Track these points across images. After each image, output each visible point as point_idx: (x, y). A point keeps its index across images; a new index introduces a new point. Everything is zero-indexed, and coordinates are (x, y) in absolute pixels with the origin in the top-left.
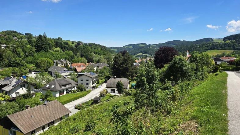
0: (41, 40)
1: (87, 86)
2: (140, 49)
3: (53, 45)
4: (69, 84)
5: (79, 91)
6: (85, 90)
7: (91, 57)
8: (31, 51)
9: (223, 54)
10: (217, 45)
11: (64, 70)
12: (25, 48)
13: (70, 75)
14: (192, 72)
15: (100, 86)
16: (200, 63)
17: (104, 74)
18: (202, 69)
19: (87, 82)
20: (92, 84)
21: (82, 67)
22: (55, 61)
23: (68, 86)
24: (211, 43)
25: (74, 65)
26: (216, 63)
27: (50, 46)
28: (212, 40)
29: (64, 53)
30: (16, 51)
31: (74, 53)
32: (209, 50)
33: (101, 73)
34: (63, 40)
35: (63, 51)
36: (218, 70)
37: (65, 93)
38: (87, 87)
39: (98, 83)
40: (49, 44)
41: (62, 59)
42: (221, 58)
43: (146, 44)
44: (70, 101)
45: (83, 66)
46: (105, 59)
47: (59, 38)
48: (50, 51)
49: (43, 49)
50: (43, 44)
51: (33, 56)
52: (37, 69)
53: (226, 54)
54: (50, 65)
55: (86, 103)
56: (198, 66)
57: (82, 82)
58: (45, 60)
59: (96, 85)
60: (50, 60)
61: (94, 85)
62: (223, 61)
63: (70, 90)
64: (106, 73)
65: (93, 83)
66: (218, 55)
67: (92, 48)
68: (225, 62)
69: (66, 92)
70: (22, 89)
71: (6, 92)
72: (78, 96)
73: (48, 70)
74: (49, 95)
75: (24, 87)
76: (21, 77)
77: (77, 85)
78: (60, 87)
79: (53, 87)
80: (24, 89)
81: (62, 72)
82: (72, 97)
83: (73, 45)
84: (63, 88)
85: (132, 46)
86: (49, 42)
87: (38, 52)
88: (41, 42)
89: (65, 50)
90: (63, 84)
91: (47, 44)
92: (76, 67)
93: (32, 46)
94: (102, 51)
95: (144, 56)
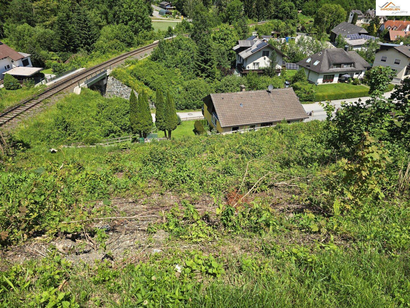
4: (351, 64)
5: (366, 83)
11: (360, 34)
13: (367, 45)
19: (395, 67)
20: (406, 74)
21: (407, 30)
22: (353, 12)
23: (346, 68)
37: (336, 80)
41: (371, 9)
54: (339, 20)
57: (382, 64)
58: (333, 8)
60: (342, 10)
63: (348, 76)
69: (339, 80)
70: (265, 59)
71: (243, 60)
72: (358, 91)
73: (332, 30)
74: (300, 78)
75: (268, 56)
76: (283, 39)
77: (369, 69)
78: (330, 66)
79: (316, 63)
80: (267, 59)
81: (354, 37)
82: (344, 90)
84: (335, 69)
90: (337, 62)
92: (393, 29)
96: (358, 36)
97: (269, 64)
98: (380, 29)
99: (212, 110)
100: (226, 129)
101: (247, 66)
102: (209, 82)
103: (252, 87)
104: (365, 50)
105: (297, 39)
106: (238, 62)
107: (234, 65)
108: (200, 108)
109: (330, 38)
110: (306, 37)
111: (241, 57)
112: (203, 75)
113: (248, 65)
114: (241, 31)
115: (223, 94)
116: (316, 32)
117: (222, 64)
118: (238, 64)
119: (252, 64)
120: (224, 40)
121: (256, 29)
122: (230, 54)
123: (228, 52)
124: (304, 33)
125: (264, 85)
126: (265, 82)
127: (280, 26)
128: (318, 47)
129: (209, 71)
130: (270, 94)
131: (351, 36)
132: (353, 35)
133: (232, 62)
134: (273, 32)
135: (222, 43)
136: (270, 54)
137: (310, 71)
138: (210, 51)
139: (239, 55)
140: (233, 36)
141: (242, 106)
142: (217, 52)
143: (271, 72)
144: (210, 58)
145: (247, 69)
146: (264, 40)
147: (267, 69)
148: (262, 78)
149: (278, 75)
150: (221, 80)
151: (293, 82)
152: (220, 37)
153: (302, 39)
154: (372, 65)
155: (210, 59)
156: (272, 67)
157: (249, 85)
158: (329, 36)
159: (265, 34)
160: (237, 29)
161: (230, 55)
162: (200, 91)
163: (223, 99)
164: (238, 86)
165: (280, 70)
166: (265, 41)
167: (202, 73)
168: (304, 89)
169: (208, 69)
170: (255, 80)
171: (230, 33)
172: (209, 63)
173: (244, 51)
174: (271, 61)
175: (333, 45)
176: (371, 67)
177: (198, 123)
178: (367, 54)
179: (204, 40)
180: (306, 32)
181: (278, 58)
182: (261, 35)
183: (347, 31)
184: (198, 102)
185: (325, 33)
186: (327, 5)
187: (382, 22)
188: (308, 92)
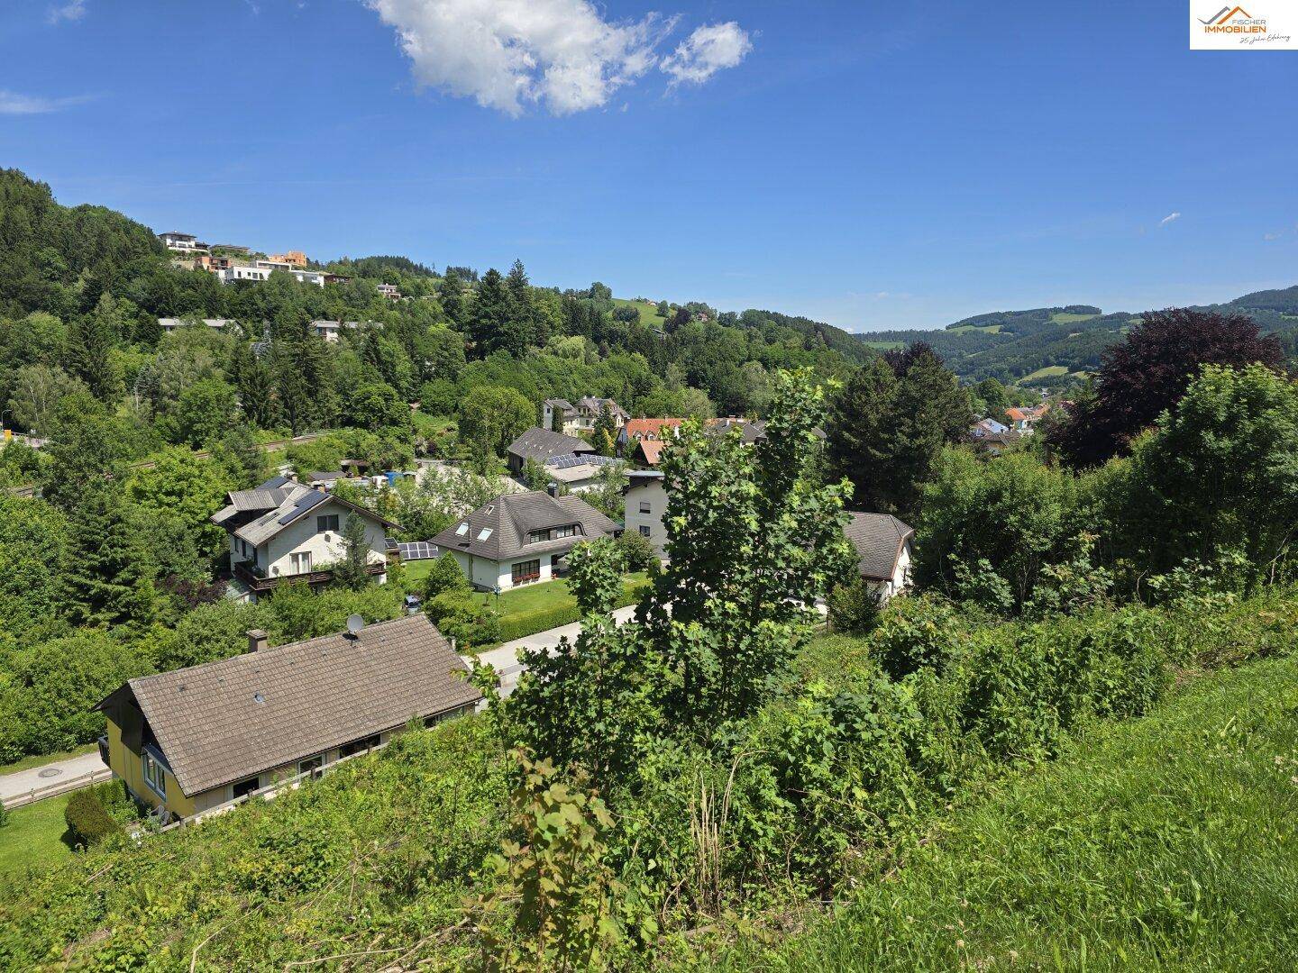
2: (1052, 344)
3: (558, 322)
4: (573, 527)
7: (737, 387)
8: (446, 354)
11: (578, 453)
12: (418, 339)
13: (604, 476)
22: (550, 403)
23: (561, 539)
25: (639, 429)
27: (540, 330)
29: (605, 364)
30: (377, 352)
31: (653, 362)
34: (614, 296)
35: (602, 353)
37: (546, 572)
40: (538, 318)
41: (590, 396)
43: (1097, 311)
47: (597, 289)
48: (543, 354)
49: (505, 344)
50: (503, 319)
51: (454, 378)
57: (645, 519)
58: (500, 396)
60: (523, 399)
67: (751, 337)
69: (553, 572)
70: (328, 538)
71: (255, 550)
73: (509, 449)
74: (447, 582)
75: (335, 528)
76: (380, 479)
77: (619, 533)
78: (522, 542)
79: (484, 535)
80: (336, 538)
81: (566, 463)
83: (662, 320)
84: (537, 545)
85: (1004, 323)
86: (538, 308)
87: (483, 359)
88: (496, 308)
89: (613, 351)
90: (539, 525)
91: (526, 319)
92: (646, 439)
93: (460, 330)
94: (807, 354)
95: (1077, 387)
96: (574, 458)
97: (344, 552)
98: (620, 439)
99: (141, 736)
100: (206, 797)
101: (271, 568)
102: (128, 637)
103: (296, 630)
104: (598, 490)
105: (420, 475)
106: (237, 558)
107: (222, 570)
108: (94, 741)
109: (508, 467)
110: (442, 470)
111: (244, 543)
112: (100, 616)
113: (276, 564)
114: (239, 465)
115: (186, 672)
116: (471, 455)
117: (178, 570)
118: (239, 564)
119: (287, 557)
120: (180, 494)
121: (289, 457)
122: (204, 534)
123: (198, 530)
124: (439, 458)
125: (337, 617)
126: (340, 607)
127: (364, 445)
128: (480, 492)
129: (124, 599)
130: (356, 643)
131: (557, 459)
132: (562, 458)
133: (215, 561)
134: (344, 463)
135: (169, 505)
136: (343, 522)
137: (471, 556)
138: (123, 534)
139: (237, 538)
140: (208, 480)
141: (261, 702)
142: (154, 534)
143: (356, 575)
144: (127, 558)
145: (272, 575)
146: (316, 486)
147: (339, 567)
148: (328, 596)
149: (377, 581)
150: (178, 625)
151: (429, 595)
152: (160, 488)
153: (435, 476)
154: (623, 525)
155: (125, 562)
156: (357, 561)
157: (285, 625)
158: (505, 462)
159: (323, 469)
160: (222, 460)
161: (207, 538)
162: (89, 678)
163: (183, 689)
164: (242, 634)
165: (381, 565)
166: (321, 489)
167: (95, 609)
168: (464, 611)
169: (119, 594)
170: (301, 605)
171: (197, 473)
172: (124, 575)
173: (255, 523)
174: (349, 543)
175: (518, 485)
176: (623, 531)
177: (83, 802)
178: (605, 500)
179: (96, 501)
180: (443, 456)
181: (370, 533)
182: (305, 471)
183: (546, 449)
184: (83, 720)
185: (493, 456)
186: (481, 389)
187: (619, 424)
188: (478, 618)
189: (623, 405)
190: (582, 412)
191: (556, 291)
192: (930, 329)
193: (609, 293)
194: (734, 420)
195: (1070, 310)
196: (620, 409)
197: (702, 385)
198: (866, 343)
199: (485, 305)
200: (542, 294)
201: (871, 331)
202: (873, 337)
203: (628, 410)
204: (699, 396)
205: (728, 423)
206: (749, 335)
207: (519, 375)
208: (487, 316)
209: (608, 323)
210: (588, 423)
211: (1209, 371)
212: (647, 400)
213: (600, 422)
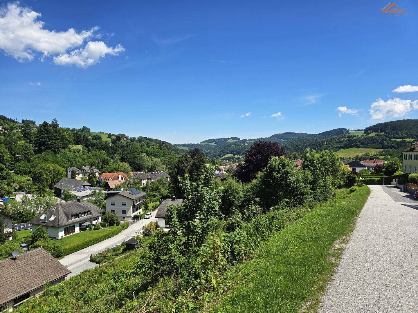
0: (47, 131)
1: (124, 215)
2: (229, 148)
3: (71, 140)
4: (87, 212)
5: (106, 226)
6: (118, 224)
7: (139, 161)
8: (26, 152)
9: (366, 155)
10: (355, 141)
11: (84, 186)
13: (94, 194)
14: (306, 187)
15: (148, 215)
16: (320, 170)
17: (159, 192)
18: (324, 182)
19: (124, 208)
20: (133, 212)
21: (120, 179)
22: (70, 169)
23: (83, 217)
24: (345, 138)
25: (106, 177)
26: (354, 169)
27: (64, 143)
28: (348, 131)
29: (90, 154)
31: (108, 154)
32: (344, 148)
33: (153, 189)
34: (91, 131)
35: (89, 151)
36: (355, 182)
37: (77, 229)
38: (124, 218)
39: (146, 208)
40: (63, 139)
41: (85, 166)
42: (362, 162)
43: (239, 139)
44: (85, 245)
45: (122, 179)
46: (164, 164)
47: (85, 128)
48: (65, 151)
49: (50, 148)
50: (50, 139)
51: (29, 161)
52: (34, 185)
53: (371, 155)
54: (59, 177)
55: (114, 249)
56: (317, 175)
57: (113, 208)
58: (51, 167)
59: (141, 213)
60: (60, 168)
61: (137, 213)
62: (365, 166)
63: (87, 223)
64: (162, 189)
65: (135, 208)
66: (357, 157)
67: (142, 146)
68: (369, 168)
69: (80, 229)
72: (102, 235)
73: (55, 186)
74: (40, 237)
77: (104, 213)
78: (68, 218)
79: (52, 218)
81: (80, 190)
82: (89, 237)
83: (110, 140)
84: (74, 220)
85: (215, 142)
86: (63, 135)
87: (41, 153)
88: (47, 135)
89: (93, 150)
90: (75, 213)
91: (58, 139)
92: (109, 180)
93: (30, 143)
94: (160, 151)
95: (235, 160)
96: (83, 188)
98: (99, 180)
104: (93, 199)
124: (23, 191)
130: (16, 261)
131: (76, 189)
132: (78, 188)
137: (47, 227)
149: (9, 239)
151: (32, 242)
153: (26, 198)
154: (105, 210)
158: (53, 191)
165: (10, 233)
168: (48, 247)
175: (61, 199)
180: (26, 190)
183: (71, 185)
185: (48, 189)
186: (42, 165)
187: (97, 175)
188: (54, 248)
189: (98, 168)
190: (83, 172)
191: (69, 129)
192: (195, 143)
193: (89, 130)
194: (140, 172)
195: (232, 138)
196: (97, 170)
197: (126, 161)
198: (177, 147)
199: (42, 134)
200: (64, 130)
201: (179, 144)
202: (180, 145)
203: (100, 170)
204: (126, 165)
205: (138, 173)
206: (141, 145)
207: (57, 159)
208: (43, 138)
209: (90, 140)
210: (85, 175)
211: (273, 158)
212: (107, 166)
213: (90, 175)
